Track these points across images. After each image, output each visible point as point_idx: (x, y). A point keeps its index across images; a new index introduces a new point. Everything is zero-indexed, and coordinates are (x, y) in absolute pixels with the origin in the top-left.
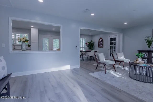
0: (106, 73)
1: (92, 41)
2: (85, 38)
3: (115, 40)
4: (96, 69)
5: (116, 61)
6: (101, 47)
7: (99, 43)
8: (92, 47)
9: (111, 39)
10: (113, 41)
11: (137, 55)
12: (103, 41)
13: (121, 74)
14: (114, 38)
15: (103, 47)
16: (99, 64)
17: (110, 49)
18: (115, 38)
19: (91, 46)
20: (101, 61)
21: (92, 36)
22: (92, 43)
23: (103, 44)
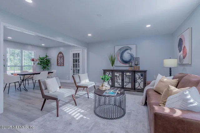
0: (58, 116)
1: (46, 56)
2: (35, 51)
3: (79, 57)
4: (42, 110)
5: (78, 87)
7: (58, 60)
8: (47, 65)
9: (74, 54)
10: (76, 57)
11: (102, 78)
12: (63, 56)
13: (83, 111)
15: (63, 65)
16: (48, 99)
17: (72, 68)
18: (79, 54)
19: (45, 63)
20: (50, 92)
21: (46, 48)
22: (47, 59)
23: (63, 61)
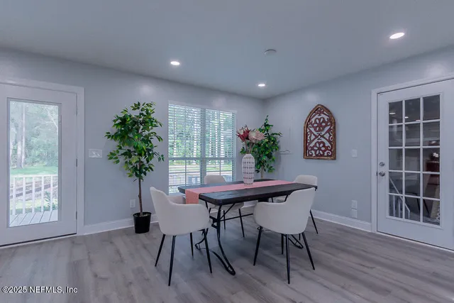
1: (266, 125)
6: (319, 157)
12: (332, 122)
14: (407, 102)
15: (333, 156)
17: (385, 170)
21: (265, 101)
23: (334, 141)
